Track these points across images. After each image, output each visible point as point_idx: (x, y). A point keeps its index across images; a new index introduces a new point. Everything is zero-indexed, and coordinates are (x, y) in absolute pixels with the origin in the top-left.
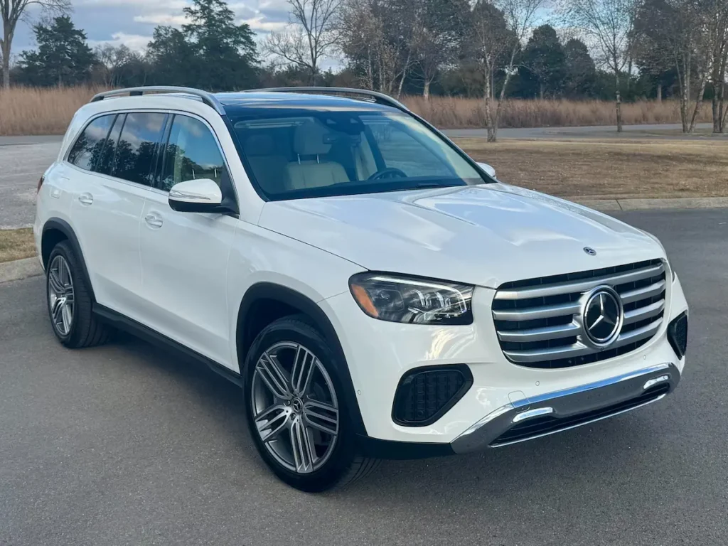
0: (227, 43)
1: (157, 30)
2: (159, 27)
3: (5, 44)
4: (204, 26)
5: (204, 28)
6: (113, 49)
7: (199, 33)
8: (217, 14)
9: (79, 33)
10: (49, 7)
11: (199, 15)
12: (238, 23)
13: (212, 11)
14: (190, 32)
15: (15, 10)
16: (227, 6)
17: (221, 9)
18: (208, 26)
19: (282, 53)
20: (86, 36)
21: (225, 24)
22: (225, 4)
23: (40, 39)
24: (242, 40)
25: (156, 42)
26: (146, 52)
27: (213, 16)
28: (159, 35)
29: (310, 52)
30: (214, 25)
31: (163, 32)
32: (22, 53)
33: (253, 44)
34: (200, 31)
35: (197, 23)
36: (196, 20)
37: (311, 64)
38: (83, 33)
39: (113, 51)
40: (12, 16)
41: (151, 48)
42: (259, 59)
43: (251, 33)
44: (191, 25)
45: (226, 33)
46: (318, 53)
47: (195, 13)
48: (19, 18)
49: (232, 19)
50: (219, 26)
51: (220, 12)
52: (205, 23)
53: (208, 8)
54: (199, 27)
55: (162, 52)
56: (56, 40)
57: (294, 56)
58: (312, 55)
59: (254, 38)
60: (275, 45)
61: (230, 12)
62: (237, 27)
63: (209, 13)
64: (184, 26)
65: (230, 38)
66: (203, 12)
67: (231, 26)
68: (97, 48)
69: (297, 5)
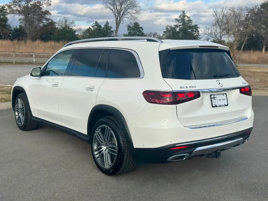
0: (189, 31)
1: (167, 27)
2: (168, 26)
3: (116, 31)
4: (182, 25)
5: (182, 26)
6: (152, 33)
7: (180, 28)
8: (187, 21)
9: (141, 28)
10: (130, 19)
11: (180, 21)
12: (193, 24)
13: (185, 20)
14: (176, 27)
15: (120, 20)
16: (190, 18)
17: (188, 19)
18: (183, 25)
19: (209, 35)
20: (143, 29)
21: (189, 25)
22: (190, 17)
23: (128, 30)
24: (195, 30)
25: (166, 31)
26: (162, 34)
27: (185, 22)
28: (168, 28)
29: (220, 35)
30: (185, 25)
31: (169, 27)
32: (123, 34)
33: (198, 31)
34: (180, 27)
35: (179, 24)
36: (179, 23)
37: (220, 39)
38: (142, 28)
39: (152, 34)
40: (119, 22)
41: (164, 33)
42: (200, 37)
43: (198, 28)
44: (177, 25)
45: (189, 28)
46: (223, 35)
47: (179, 21)
48: (121, 23)
49: (192, 23)
50: (186, 25)
51: (188, 20)
52: (182, 24)
53: (184, 19)
54: (180, 25)
55: (168, 34)
56: (134, 30)
57: (214, 36)
58: (220, 36)
59: (199, 30)
60: (207, 32)
61: (191, 20)
62: (193, 26)
63: (184, 21)
64: (174, 25)
65: (190, 29)
66: (182, 20)
67: (191, 25)
68: (147, 33)
69: (217, 18)
